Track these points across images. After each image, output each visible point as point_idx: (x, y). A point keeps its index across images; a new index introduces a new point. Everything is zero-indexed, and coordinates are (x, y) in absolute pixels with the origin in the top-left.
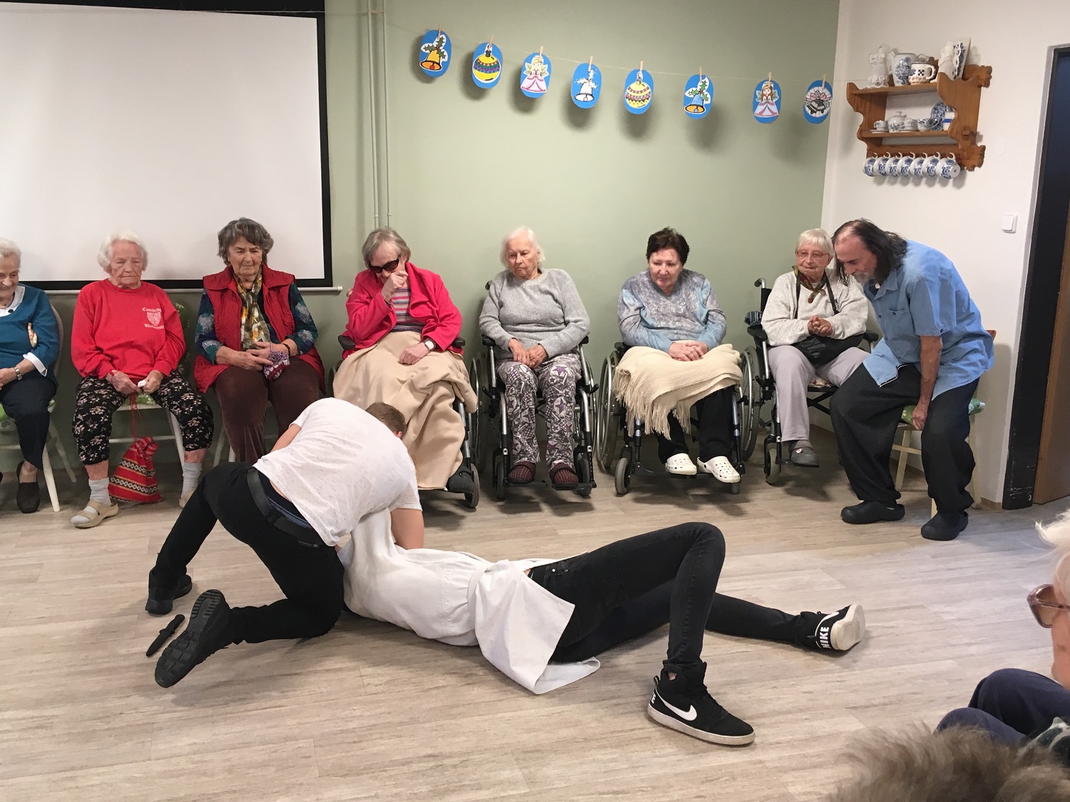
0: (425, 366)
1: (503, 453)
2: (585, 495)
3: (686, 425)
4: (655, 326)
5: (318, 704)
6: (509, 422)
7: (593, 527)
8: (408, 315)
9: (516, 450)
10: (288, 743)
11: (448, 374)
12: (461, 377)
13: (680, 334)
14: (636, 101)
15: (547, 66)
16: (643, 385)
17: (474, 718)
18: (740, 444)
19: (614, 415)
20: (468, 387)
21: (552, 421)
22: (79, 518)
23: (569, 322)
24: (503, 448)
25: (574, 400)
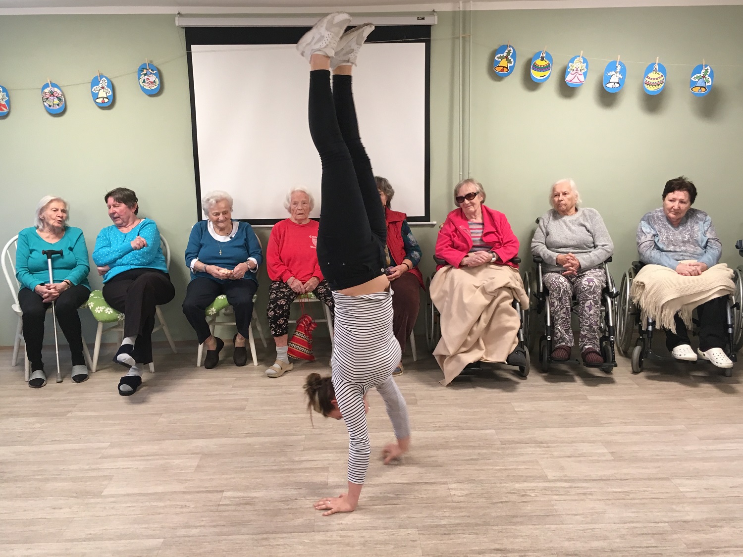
0: (493, 276)
1: (547, 339)
2: (608, 371)
3: (689, 324)
4: (665, 250)
5: (420, 505)
6: (551, 317)
7: (615, 396)
8: (481, 240)
9: (557, 337)
10: (401, 530)
11: (509, 283)
12: (518, 284)
13: (685, 256)
14: (652, 86)
15: (585, 64)
16: (655, 293)
17: (529, 526)
18: (733, 339)
19: (631, 314)
20: (523, 291)
21: (584, 317)
22: (270, 371)
23: (597, 246)
24: (547, 335)
25: (600, 302)
